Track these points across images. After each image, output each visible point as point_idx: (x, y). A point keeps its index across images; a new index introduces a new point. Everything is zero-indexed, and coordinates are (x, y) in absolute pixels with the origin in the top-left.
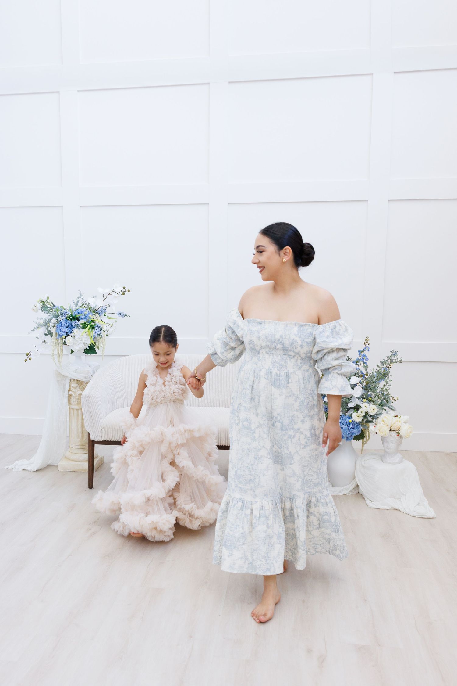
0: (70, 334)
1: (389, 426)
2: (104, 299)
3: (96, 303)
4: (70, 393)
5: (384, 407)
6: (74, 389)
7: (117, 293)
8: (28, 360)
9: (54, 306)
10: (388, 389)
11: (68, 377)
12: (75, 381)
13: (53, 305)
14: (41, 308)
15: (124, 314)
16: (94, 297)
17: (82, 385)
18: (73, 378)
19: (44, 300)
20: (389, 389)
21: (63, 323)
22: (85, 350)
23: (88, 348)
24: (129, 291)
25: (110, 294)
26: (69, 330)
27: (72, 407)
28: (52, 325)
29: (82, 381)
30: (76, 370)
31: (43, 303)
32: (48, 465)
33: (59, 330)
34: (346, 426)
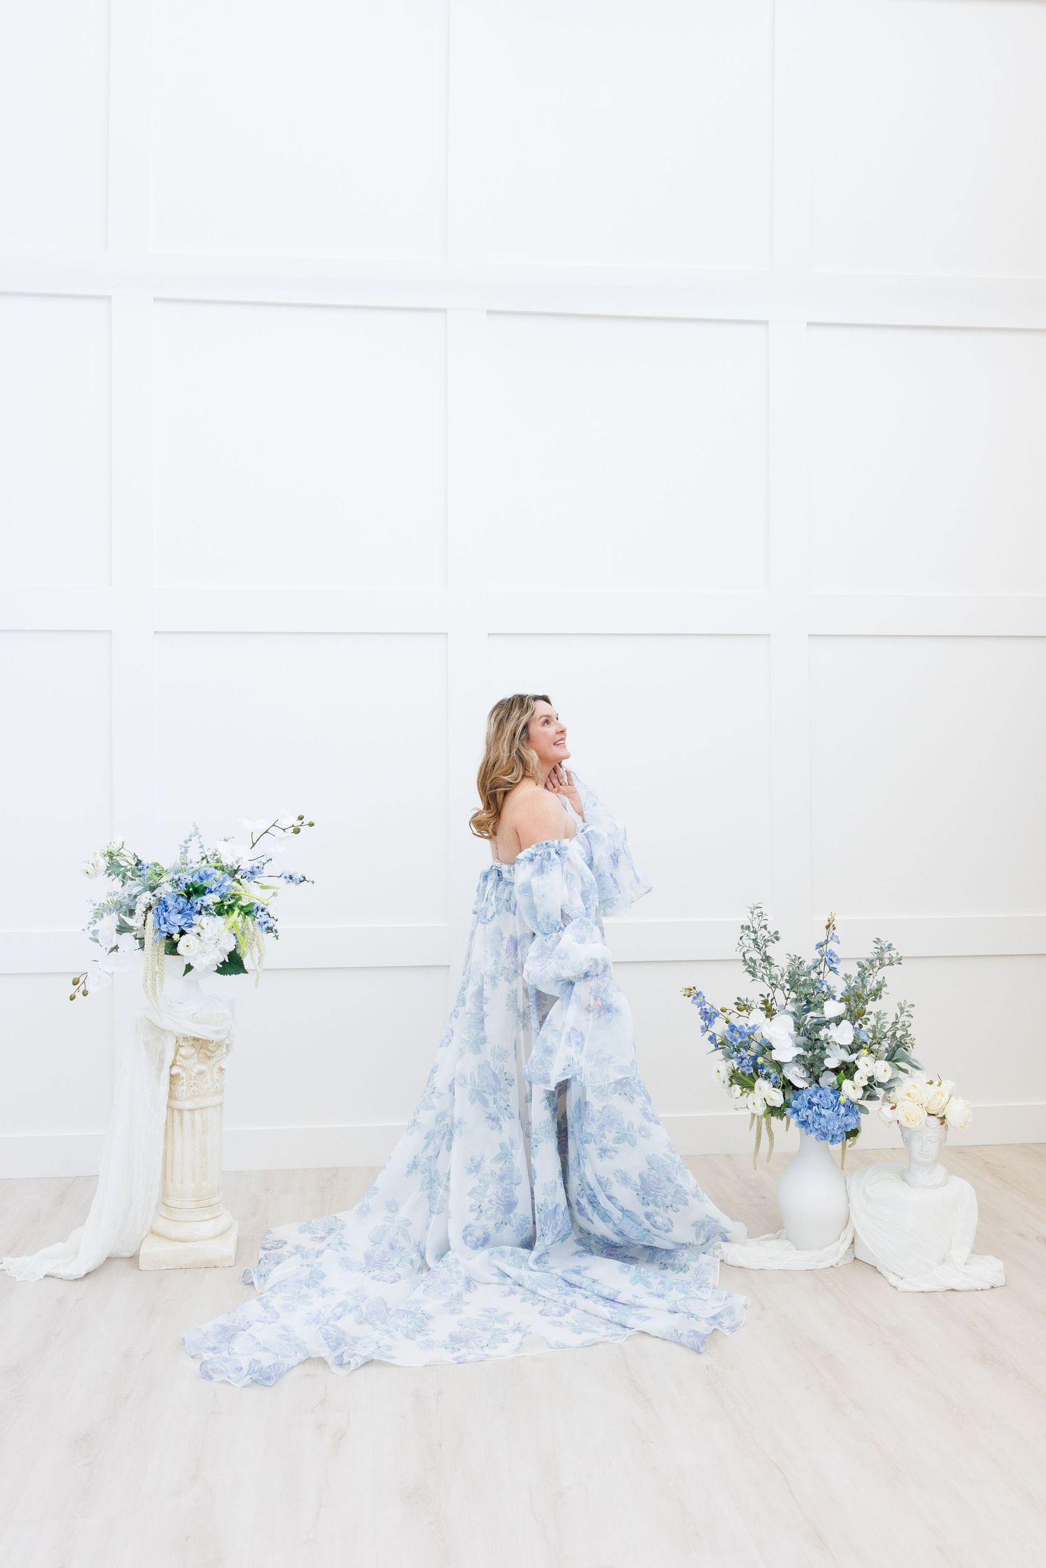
0: (187, 930)
1: (924, 1106)
2: (254, 844)
3: (236, 853)
4: (175, 1070)
5: (902, 1065)
6: (184, 1061)
7: (284, 830)
8: (79, 995)
9: (139, 862)
10: (907, 1024)
11: (171, 1032)
12: (188, 1041)
13: (138, 860)
14: (108, 868)
15: (298, 876)
16: (226, 840)
17: (203, 1051)
18: (185, 1032)
19: (114, 848)
20: (910, 1026)
21: (170, 903)
22: (221, 966)
23: (227, 961)
24: (311, 825)
25: (267, 832)
26: (185, 920)
27: (176, 1104)
28: (140, 909)
29: (203, 1040)
30: (193, 1015)
31: (111, 855)
32: (108, 1258)
33: (162, 921)
34: (830, 1112)
